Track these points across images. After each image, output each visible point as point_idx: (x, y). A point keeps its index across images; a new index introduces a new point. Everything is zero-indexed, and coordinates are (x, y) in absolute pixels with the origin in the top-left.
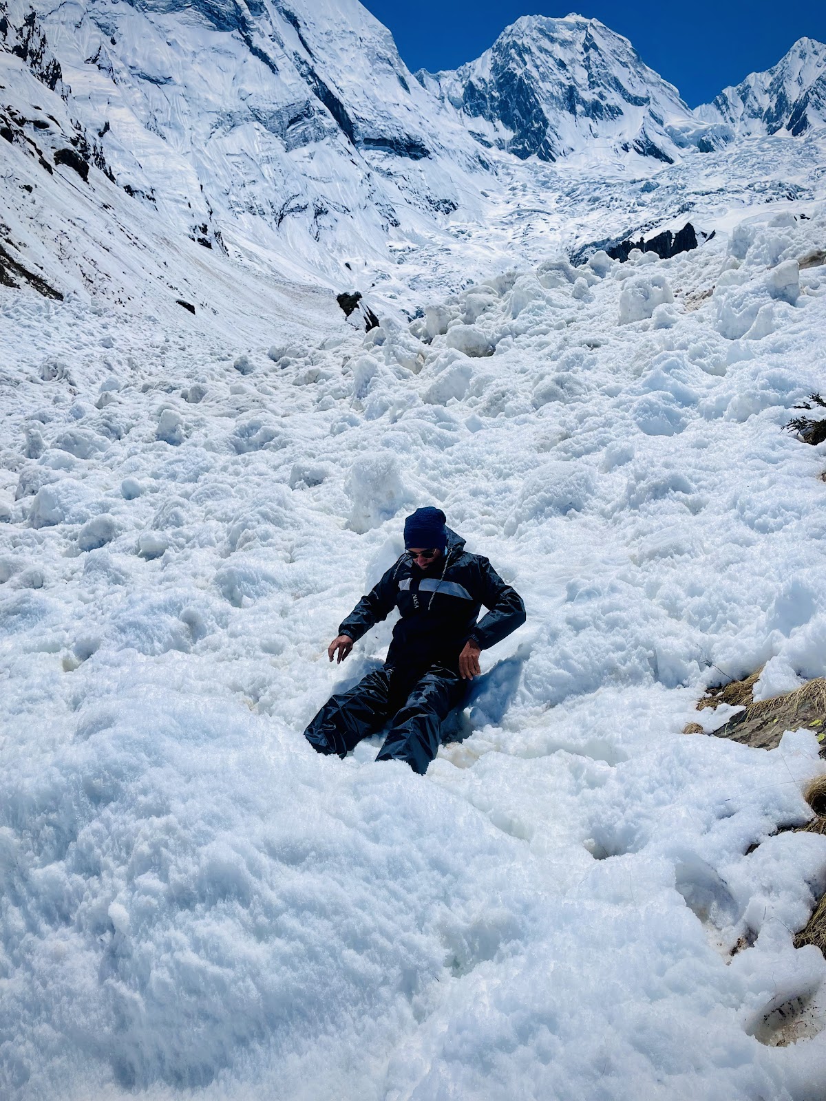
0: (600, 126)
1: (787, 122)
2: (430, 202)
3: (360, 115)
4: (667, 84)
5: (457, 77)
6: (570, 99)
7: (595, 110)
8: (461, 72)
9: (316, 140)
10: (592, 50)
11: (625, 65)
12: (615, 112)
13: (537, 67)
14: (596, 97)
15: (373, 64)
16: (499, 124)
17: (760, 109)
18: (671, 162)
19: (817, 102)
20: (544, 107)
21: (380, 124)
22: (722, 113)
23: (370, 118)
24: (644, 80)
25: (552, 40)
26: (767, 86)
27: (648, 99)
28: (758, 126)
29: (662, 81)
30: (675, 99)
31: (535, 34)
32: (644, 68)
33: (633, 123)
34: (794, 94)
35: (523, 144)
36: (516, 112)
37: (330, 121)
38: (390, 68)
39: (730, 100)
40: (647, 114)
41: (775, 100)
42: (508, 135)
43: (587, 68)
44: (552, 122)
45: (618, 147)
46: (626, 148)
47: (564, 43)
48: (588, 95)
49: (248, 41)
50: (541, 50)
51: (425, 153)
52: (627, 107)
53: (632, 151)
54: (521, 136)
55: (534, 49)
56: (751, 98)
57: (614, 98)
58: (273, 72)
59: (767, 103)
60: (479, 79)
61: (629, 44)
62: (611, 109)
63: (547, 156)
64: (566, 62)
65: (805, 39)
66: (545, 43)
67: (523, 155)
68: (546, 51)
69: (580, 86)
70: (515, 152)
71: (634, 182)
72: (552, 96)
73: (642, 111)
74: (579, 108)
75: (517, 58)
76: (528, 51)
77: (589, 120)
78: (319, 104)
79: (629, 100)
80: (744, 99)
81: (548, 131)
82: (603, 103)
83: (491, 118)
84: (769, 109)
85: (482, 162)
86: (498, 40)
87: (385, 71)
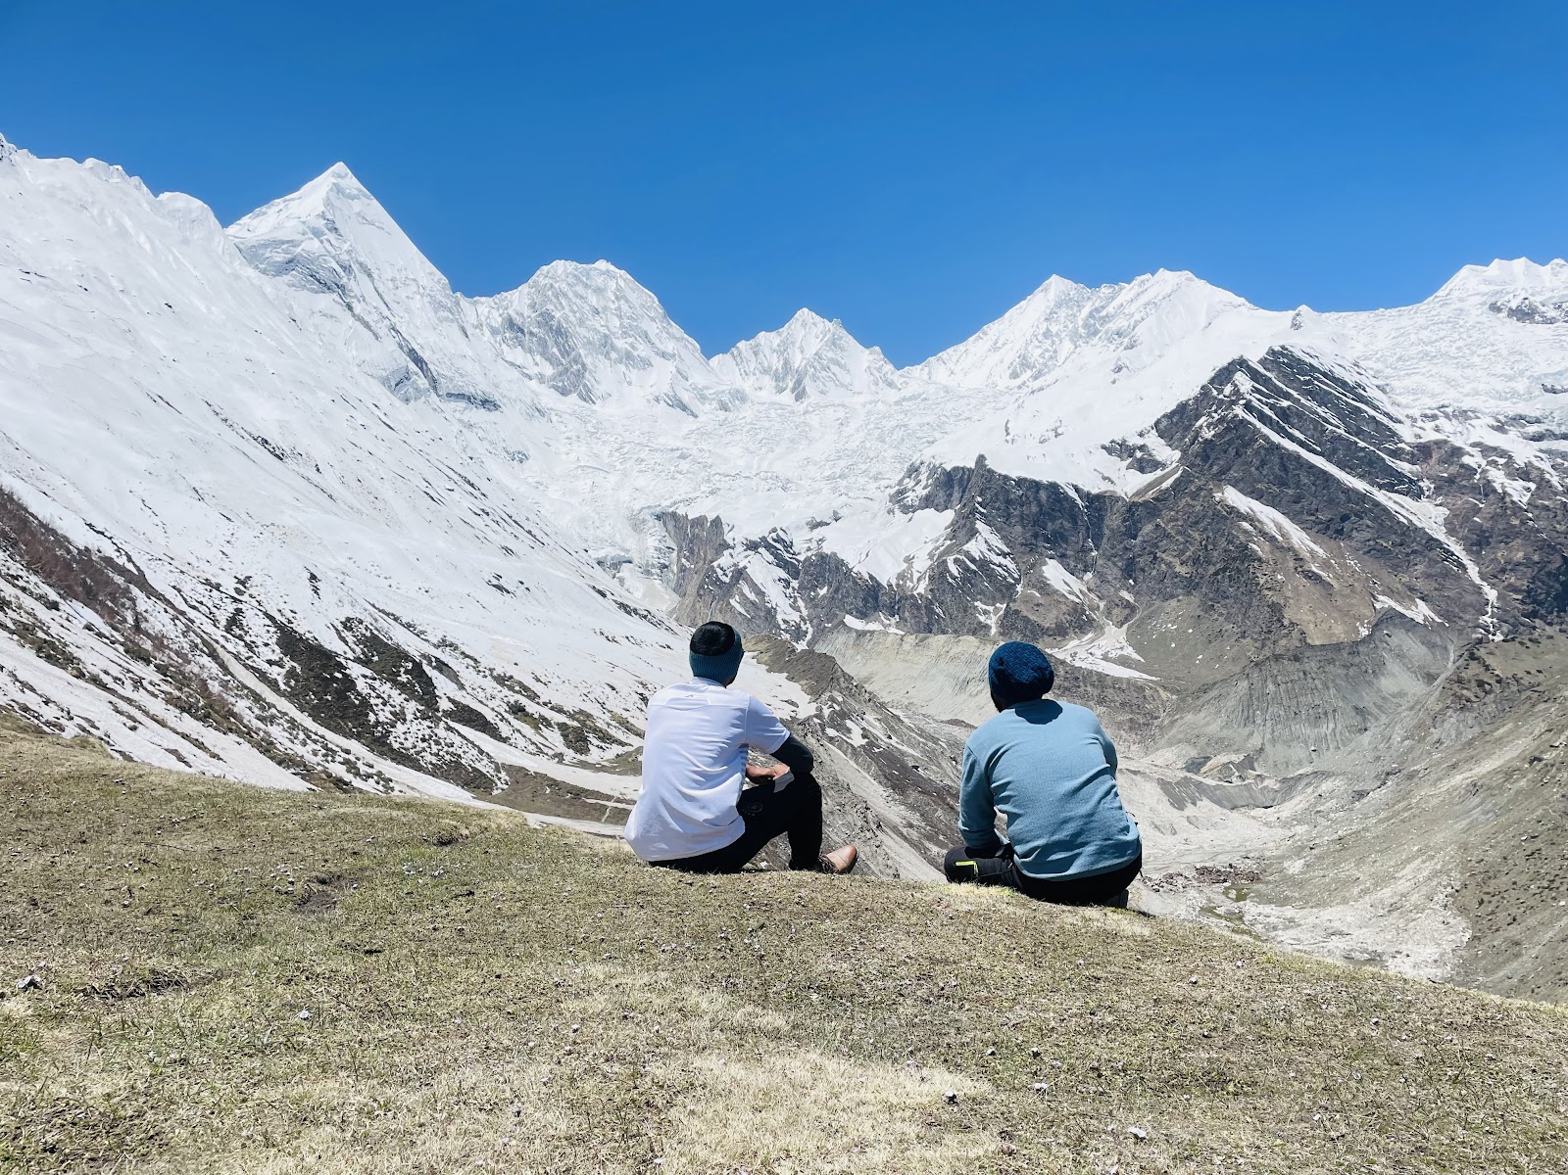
0: (634, 375)
1: (791, 385)
2: (507, 452)
3: (441, 371)
4: (690, 339)
5: (493, 305)
6: (605, 345)
7: (628, 357)
8: (497, 301)
9: (416, 399)
10: (622, 302)
11: (653, 320)
12: (646, 364)
13: (574, 312)
14: (627, 346)
15: (436, 312)
16: (538, 358)
17: (770, 367)
18: (696, 417)
19: (814, 375)
20: (582, 352)
21: (459, 381)
22: (737, 365)
23: (450, 374)
24: (672, 336)
25: (586, 286)
26: (775, 346)
27: (674, 355)
28: (768, 382)
29: (686, 336)
30: (696, 354)
31: (571, 280)
32: (669, 324)
33: (661, 375)
34: (797, 361)
35: (563, 382)
36: (555, 350)
37: (423, 382)
38: (451, 316)
39: (744, 354)
40: (674, 370)
41: (782, 362)
42: (549, 370)
43: (620, 317)
44: (590, 366)
45: (651, 398)
46: (657, 400)
47: (599, 291)
48: (620, 344)
49: (350, 307)
50: (577, 295)
51: (496, 407)
52: (657, 361)
53: (662, 402)
54: (560, 374)
55: (570, 295)
56: (761, 356)
57: (642, 350)
58: (377, 338)
59: (777, 363)
60: (517, 313)
61: (656, 299)
62: (642, 360)
63: (587, 397)
64: (600, 310)
65: (805, 310)
66: (579, 289)
67: (564, 392)
68: (582, 297)
69: (614, 334)
70: (556, 388)
71: (672, 450)
72: (590, 343)
73: (670, 366)
74: (614, 355)
75: (555, 300)
76: (565, 295)
77: (623, 368)
78: (413, 367)
79: (657, 354)
80: (756, 354)
81: (587, 375)
82: (635, 353)
83: (530, 351)
84: (777, 370)
85: (539, 411)
86: (534, 277)
87: (446, 319)
